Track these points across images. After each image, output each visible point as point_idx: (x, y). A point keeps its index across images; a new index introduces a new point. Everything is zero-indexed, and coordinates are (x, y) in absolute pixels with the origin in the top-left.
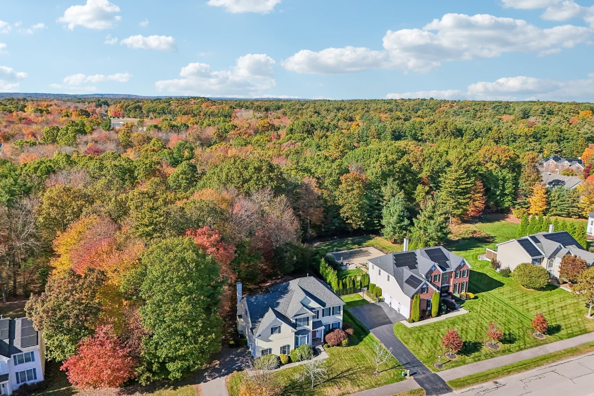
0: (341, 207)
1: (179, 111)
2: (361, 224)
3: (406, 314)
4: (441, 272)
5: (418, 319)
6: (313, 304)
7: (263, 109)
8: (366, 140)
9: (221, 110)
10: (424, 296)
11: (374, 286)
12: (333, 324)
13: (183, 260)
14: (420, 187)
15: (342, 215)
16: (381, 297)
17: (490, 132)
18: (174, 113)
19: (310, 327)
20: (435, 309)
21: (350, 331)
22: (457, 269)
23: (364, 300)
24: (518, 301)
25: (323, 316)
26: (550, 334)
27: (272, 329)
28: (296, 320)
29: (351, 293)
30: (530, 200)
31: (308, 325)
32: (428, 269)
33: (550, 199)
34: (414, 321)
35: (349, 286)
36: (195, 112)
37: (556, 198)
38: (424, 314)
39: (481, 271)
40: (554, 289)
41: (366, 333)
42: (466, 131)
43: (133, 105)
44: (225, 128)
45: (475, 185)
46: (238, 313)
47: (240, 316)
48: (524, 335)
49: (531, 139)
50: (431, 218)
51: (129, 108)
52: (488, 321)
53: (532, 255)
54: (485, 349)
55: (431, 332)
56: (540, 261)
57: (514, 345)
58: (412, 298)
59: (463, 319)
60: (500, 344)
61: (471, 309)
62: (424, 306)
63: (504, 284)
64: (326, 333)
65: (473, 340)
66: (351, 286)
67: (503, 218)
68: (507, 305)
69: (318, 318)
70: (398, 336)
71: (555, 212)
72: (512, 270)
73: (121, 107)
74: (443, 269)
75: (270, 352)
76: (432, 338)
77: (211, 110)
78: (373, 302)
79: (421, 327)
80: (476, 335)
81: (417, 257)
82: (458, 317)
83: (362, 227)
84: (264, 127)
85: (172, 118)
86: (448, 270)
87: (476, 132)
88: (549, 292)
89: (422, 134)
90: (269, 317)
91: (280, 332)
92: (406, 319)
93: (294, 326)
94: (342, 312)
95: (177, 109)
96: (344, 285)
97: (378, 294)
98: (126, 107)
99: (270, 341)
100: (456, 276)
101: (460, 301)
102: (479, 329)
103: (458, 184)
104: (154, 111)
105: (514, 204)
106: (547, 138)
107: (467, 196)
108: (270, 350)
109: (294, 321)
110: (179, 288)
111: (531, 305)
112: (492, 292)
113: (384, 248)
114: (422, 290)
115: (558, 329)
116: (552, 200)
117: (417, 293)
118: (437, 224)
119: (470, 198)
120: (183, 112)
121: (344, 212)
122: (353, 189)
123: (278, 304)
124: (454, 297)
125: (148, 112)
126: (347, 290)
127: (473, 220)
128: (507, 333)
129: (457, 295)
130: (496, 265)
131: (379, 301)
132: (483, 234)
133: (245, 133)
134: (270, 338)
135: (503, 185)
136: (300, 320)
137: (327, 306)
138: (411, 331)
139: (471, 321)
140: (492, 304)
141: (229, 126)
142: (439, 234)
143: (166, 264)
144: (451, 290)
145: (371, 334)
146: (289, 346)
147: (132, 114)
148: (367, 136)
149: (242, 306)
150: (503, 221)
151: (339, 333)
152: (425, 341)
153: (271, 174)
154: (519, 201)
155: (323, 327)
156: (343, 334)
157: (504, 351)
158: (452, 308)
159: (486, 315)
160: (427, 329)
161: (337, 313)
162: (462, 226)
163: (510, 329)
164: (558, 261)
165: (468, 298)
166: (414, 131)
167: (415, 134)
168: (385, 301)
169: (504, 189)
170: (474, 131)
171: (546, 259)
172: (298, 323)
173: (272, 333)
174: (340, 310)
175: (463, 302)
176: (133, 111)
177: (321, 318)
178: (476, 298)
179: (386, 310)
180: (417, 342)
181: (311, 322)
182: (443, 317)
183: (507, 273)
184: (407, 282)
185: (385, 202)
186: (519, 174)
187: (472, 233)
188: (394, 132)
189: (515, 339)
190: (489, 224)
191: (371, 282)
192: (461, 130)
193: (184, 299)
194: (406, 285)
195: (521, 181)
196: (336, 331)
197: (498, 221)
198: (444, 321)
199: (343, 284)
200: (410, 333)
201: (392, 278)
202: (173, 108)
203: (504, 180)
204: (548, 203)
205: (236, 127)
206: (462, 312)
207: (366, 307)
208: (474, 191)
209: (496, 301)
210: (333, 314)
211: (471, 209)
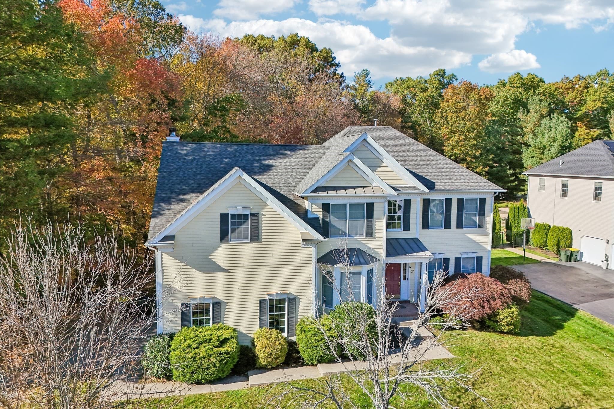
11: (547, 228)
12: (458, 260)
16: (571, 250)
19: (377, 247)
25: (425, 226)
27: (224, 217)
28: (326, 207)
31: (370, 234)
41: (568, 312)
69: (407, 227)
75: (218, 318)
78: (550, 261)
91: (256, 237)
97: (562, 243)
99: (217, 268)
108: (218, 305)
109: (318, 212)
131: (569, 259)
134: (215, 257)
136: (341, 211)
137: (441, 193)
145: (585, 314)
146: (293, 301)
155: (426, 256)
161: (473, 225)
172: (333, 220)
173: (224, 235)
174: (482, 213)
177: (417, 231)
181: (380, 232)
210: (460, 225)
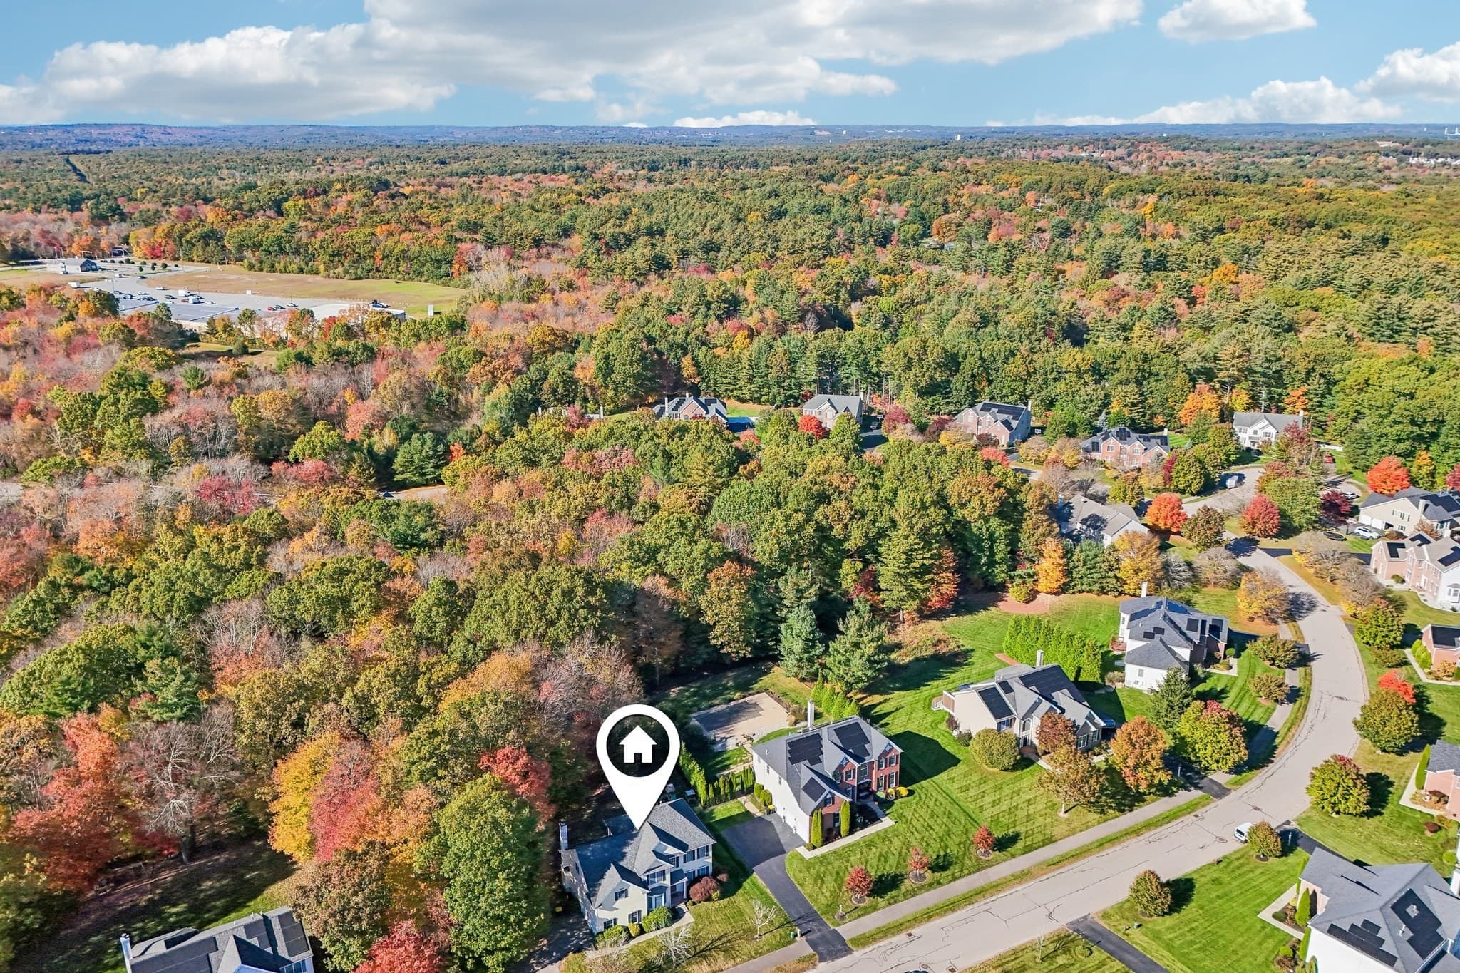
0: (710, 627)
1: (321, 247)
2: (746, 652)
3: (804, 833)
4: (857, 765)
5: (819, 842)
6: (671, 850)
7: (528, 241)
8: (766, 375)
9: (426, 248)
10: (828, 810)
11: (762, 787)
12: (699, 871)
13: (495, 824)
14: (846, 564)
15: (712, 642)
16: (771, 807)
17: (1011, 359)
18: (306, 251)
19: (667, 882)
20: (844, 826)
21: (723, 877)
22: (879, 758)
23: (747, 813)
24: (972, 792)
25: (685, 863)
26: (1000, 850)
27: (616, 893)
28: (647, 876)
29: (727, 800)
30: (1038, 567)
31: (664, 879)
32: (836, 765)
33: (1071, 565)
34: (814, 848)
35: (724, 790)
36: (362, 251)
37: (1081, 563)
38: (830, 834)
39: (928, 735)
40: (1028, 766)
41: (747, 874)
42: (965, 357)
43: (199, 230)
44: (459, 360)
45: (941, 556)
46: (563, 865)
47: (567, 869)
48: (964, 854)
49: (1087, 378)
50: (857, 645)
51: (188, 237)
52: (919, 836)
53: (997, 717)
54: (907, 884)
55: (837, 864)
56: (1010, 723)
57: (946, 873)
58: (812, 815)
59: (885, 837)
60: (929, 874)
61: (900, 818)
62: (829, 823)
63: (958, 761)
64: (691, 884)
65: (892, 872)
66: (727, 790)
67: (995, 602)
68: (954, 802)
69: (678, 867)
70: (790, 874)
71: (1079, 587)
72: (974, 734)
73: (168, 235)
74: (858, 759)
75: (615, 923)
76: (838, 873)
77: (400, 247)
78: (760, 814)
79: (824, 856)
80: (899, 863)
81: (823, 742)
82: (877, 834)
83: (748, 655)
84: (543, 343)
85: (303, 264)
86: (868, 760)
87: (984, 360)
88: (1019, 773)
89: (879, 362)
90: (611, 879)
91: (626, 896)
92: (804, 844)
93: (644, 885)
94: (711, 853)
95: (316, 242)
96: (717, 791)
97: (767, 802)
98: (181, 236)
99: (615, 909)
100: (879, 766)
101: (886, 804)
102: (904, 851)
103: (909, 561)
104: (256, 247)
105: (1012, 578)
106: (1118, 376)
107: (927, 577)
108: (615, 920)
109: (645, 879)
110: (495, 862)
111: (988, 799)
112: (937, 778)
113: (785, 694)
114: (826, 802)
115: (1014, 839)
116: (1074, 567)
117: (817, 809)
118: (865, 658)
119: (932, 580)
120: (330, 251)
121: (718, 637)
122: (729, 598)
123: (624, 855)
124: (877, 799)
125: (240, 248)
126: (720, 797)
127: (938, 614)
128: (942, 853)
129: (881, 794)
130: (953, 724)
131: (769, 813)
132: (952, 646)
133: (505, 370)
134: (614, 906)
135: (991, 548)
136: (653, 876)
137: (690, 849)
138: (809, 865)
139: (895, 840)
140: (931, 804)
141: (467, 354)
142: (869, 673)
143: (475, 834)
144: (874, 787)
145: (755, 875)
146: (639, 911)
147: (197, 252)
148: (766, 366)
149: (569, 857)
150: (993, 609)
151: (708, 882)
152: (828, 879)
153: (590, 599)
154: (1019, 571)
155: (685, 879)
156: (713, 884)
157: (931, 885)
158: (873, 818)
159: (919, 827)
160: (831, 858)
161: (704, 855)
162: (923, 626)
163: (947, 847)
164: (1035, 722)
165: (898, 796)
166: (862, 357)
167: (866, 363)
168: (778, 812)
169: (993, 554)
170: (981, 358)
171: (1018, 720)
172: (650, 880)
173: (617, 899)
174: (708, 851)
175: (892, 803)
176: (199, 245)
177: (682, 865)
178: (911, 793)
179: (778, 829)
180: (816, 882)
181: (668, 876)
182: (859, 835)
183: (966, 739)
184: (805, 789)
185: (785, 610)
186: (1019, 523)
187: (934, 645)
188: (822, 356)
189: (951, 864)
190: (968, 618)
191: (758, 781)
192: (956, 355)
193: (502, 875)
194: (803, 794)
195: (1022, 536)
196: (704, 880)
197: (986, 609)
198: (857, 843)
199: (714, 789)
200: (808, 868)
201: (784, 782)
202: (304, 240)
203: (992, 538)
204: (1068, 573)
205: (483, 354)
206: (886, 823)
207: (749, 826)
208: (940, 567)
209: (940, 799)
210: (699, 858)
211: (934, 599)
